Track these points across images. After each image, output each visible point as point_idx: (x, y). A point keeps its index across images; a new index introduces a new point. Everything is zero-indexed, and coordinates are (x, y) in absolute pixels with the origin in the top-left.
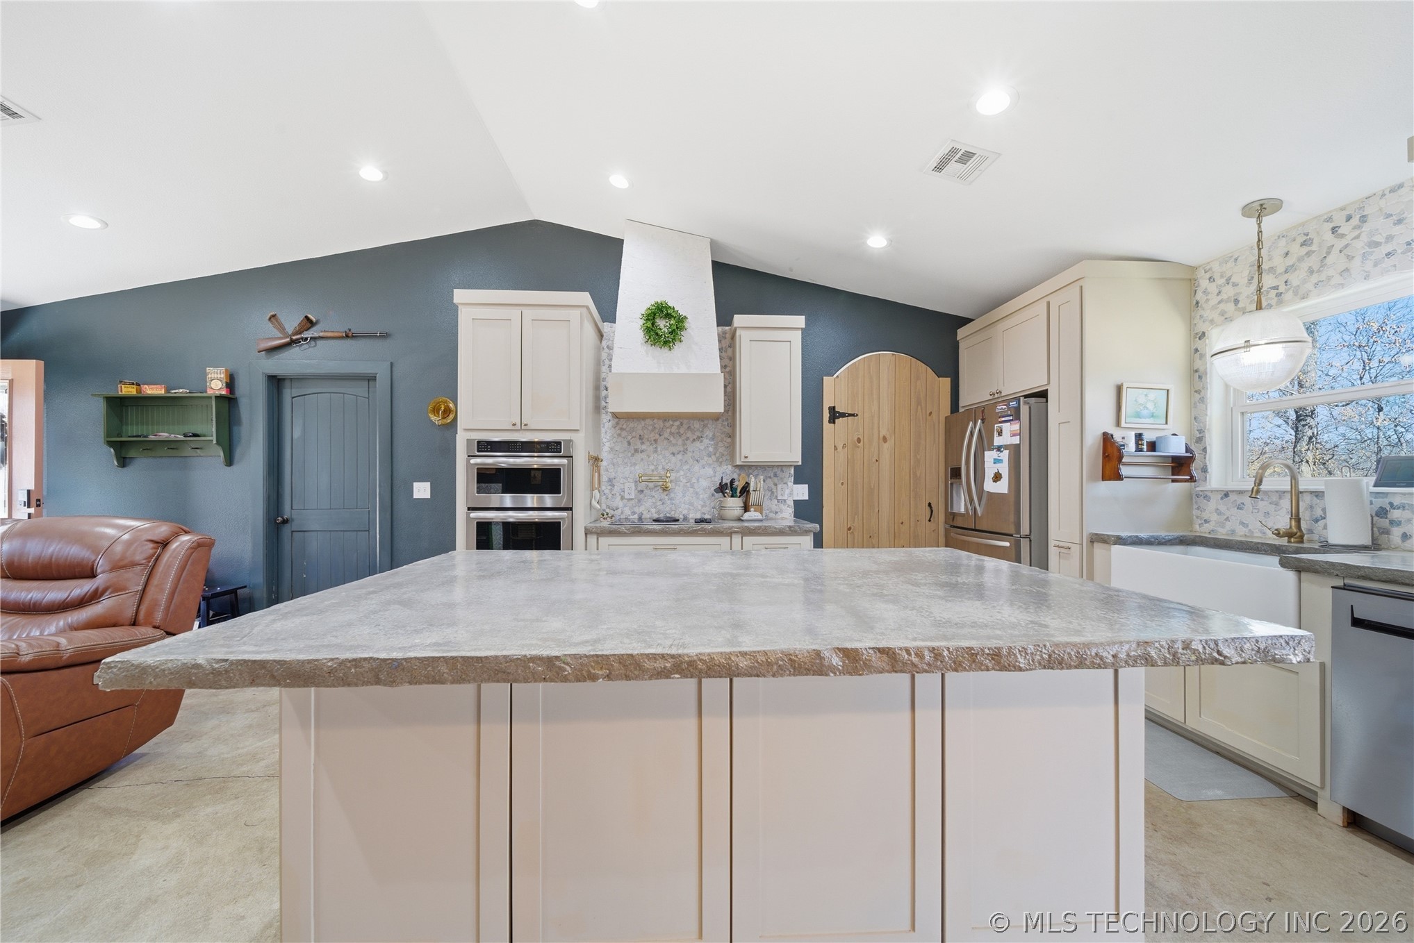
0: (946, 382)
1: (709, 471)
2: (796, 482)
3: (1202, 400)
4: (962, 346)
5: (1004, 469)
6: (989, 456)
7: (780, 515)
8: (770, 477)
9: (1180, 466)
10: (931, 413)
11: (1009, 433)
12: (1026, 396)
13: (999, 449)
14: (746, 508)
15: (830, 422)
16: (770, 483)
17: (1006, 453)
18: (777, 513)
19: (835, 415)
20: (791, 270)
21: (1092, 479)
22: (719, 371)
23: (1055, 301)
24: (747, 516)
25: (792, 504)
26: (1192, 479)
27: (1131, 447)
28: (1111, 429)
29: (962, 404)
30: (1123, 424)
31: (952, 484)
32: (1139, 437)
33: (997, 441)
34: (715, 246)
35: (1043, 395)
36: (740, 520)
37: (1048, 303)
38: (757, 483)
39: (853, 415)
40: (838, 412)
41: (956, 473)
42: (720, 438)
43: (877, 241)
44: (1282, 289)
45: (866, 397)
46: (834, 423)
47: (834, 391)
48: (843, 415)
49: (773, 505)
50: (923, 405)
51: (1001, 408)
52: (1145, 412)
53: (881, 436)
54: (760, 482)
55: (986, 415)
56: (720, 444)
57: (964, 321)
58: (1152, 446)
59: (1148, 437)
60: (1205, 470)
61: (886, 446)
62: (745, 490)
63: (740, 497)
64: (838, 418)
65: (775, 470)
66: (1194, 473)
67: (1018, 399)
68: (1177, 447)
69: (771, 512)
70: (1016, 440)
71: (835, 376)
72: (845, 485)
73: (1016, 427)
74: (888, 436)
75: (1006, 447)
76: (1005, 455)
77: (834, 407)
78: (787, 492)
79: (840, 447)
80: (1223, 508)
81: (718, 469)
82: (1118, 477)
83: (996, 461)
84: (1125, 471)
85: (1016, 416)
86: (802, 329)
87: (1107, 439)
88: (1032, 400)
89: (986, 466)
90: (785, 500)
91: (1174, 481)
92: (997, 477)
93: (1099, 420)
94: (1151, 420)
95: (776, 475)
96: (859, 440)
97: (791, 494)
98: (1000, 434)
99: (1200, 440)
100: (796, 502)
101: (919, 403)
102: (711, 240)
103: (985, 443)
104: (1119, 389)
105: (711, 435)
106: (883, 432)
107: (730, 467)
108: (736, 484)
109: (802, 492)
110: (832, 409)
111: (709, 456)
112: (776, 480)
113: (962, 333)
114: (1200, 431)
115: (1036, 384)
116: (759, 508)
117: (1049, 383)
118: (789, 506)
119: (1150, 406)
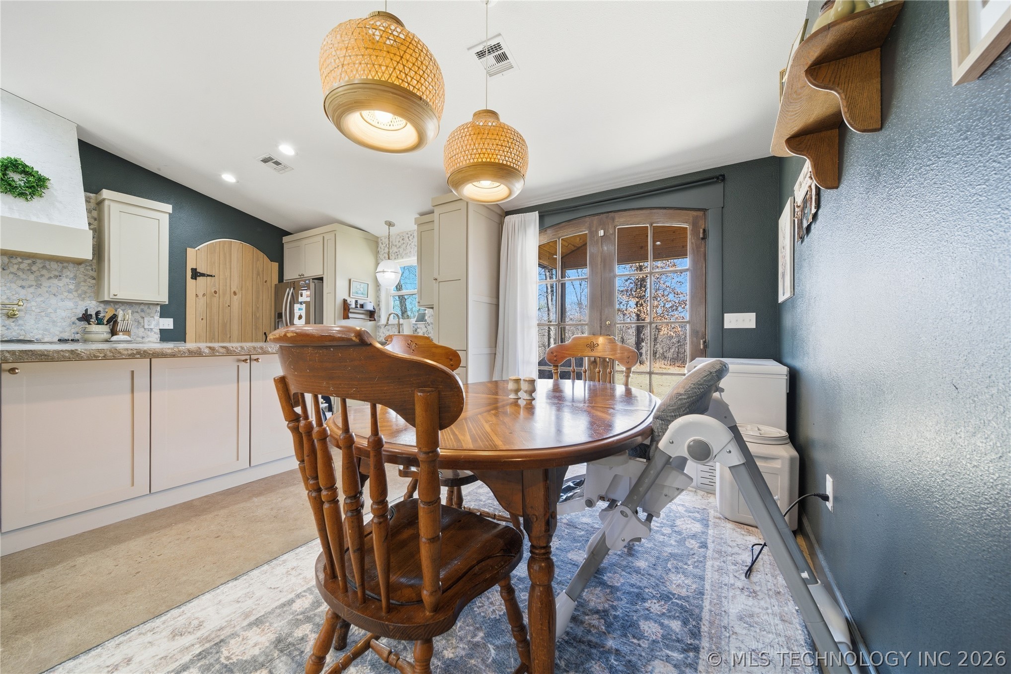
0: (275, 265)
1: (70, 304)
2: (161, 317)
3: (379, 289)
4: (285, 246)
5: (303, 313)
6: (297, 306)
7: (146, 340)
8: (137, 312)
9: (371, 314)
10: (266, 282)
11: (306, 296)
12: (313, 279)
13: (301, 303)
14: (113, 332)
15: (192, 278)
16: (137, 316)
17: (304, 305)
18: (143, 338)
19: (196, 274)
20: (159, 170)
21: (339, 319)
22: (87, 227)
23: (327, 237)
24: (115, 338)
25: (158, 331)
26: (375, 320)
27: (353, 306)
28: (347, 298)
29: (285, 278)
30: (351, 296)
31: (278, 322)
32: (356, 302)
33: (301, 299)
34: (79, 129)
35: (321, 279)
36: (107, 341)
37: (324, 237)
38: (124, 316)
39: (211, 276)
40: (199, 273)
41: (280, 316)
42: (82, 279)
43: (229, 178)
44: (398, 253)
45: (221, 266)
46: (196, 279)
47: (195, 257)
48: (203, 275)
49: (141, 331)
50: (261, 276)
51: (302, 283)
52: (359, 292)
53: (232, 291)
54: (128, 314)
55: (296, 285)
56: (82, 284)
57: (287, 233)
58: (362, 306)
59: (360, 302)
60: (380, 317)
61: (235, 297)
62: (113, 320)
63: (106, 325)
64: (199, 276)
65: (142, 307)
66: (376, 318)
67: (309, 280)
68: (370, 307)
69: (138, 337)
70: (308, 299)
71: (197, 249)
72: (205, 320)
73: (308, 293)
74: (237, 292)
75: (305, 302)
76: (304, 306)
77: (196, 269)
78: (154, 323)
79: (200, 295)
80: (384, 331)
81: (80, 303)
82: (348, 318)
83: (300, 309)
84: (351, 315)
85: (309, 289)
86: (169, 213)
87: (345, 301)
88: (316, 281)
89: (295, 311)
90: (151, 329)
91: (370, 320)
92: (300, 317)
93: (342, 294)
94: (362, 296)
95: (142, 311)
96: (215, 292)
97: (158, 324)
98: (302, 296)
99: (379, 305)
100: (161, 330)
101: (258, 274)
102: (78, 125)
103: (294, 300)
104: (350, 280)
105: (72, 275)
106: (234, 289)
107: (94, 303)
108: (101, 316)
109: (168, 323)
110: (194, 271)
111: (70, 291)
112: (143, 314)
113: (285, 239)
114: (379, 302)
115: (318, 273)
116: (127, 332)
117: (323, 274)
118: (155, 333)
119: (362, 289)
